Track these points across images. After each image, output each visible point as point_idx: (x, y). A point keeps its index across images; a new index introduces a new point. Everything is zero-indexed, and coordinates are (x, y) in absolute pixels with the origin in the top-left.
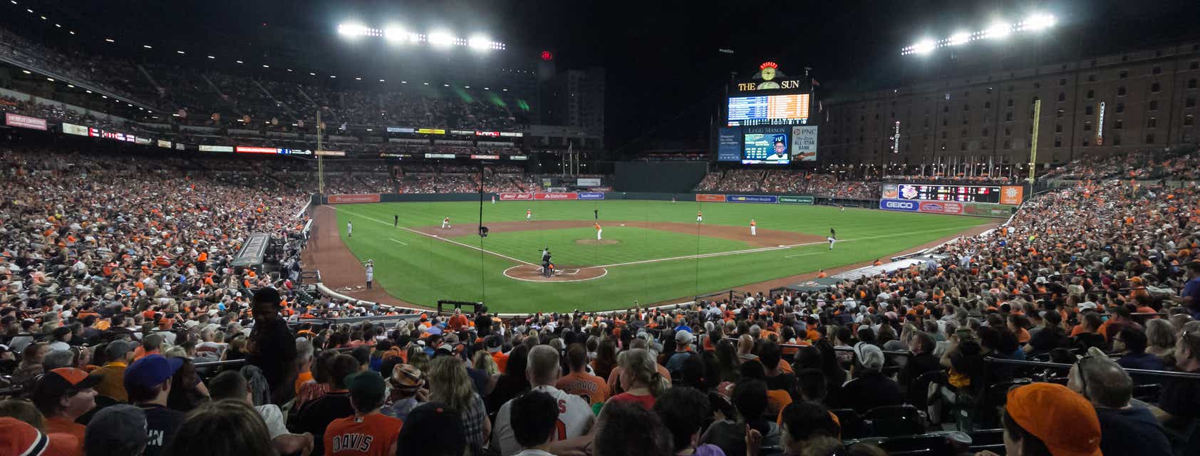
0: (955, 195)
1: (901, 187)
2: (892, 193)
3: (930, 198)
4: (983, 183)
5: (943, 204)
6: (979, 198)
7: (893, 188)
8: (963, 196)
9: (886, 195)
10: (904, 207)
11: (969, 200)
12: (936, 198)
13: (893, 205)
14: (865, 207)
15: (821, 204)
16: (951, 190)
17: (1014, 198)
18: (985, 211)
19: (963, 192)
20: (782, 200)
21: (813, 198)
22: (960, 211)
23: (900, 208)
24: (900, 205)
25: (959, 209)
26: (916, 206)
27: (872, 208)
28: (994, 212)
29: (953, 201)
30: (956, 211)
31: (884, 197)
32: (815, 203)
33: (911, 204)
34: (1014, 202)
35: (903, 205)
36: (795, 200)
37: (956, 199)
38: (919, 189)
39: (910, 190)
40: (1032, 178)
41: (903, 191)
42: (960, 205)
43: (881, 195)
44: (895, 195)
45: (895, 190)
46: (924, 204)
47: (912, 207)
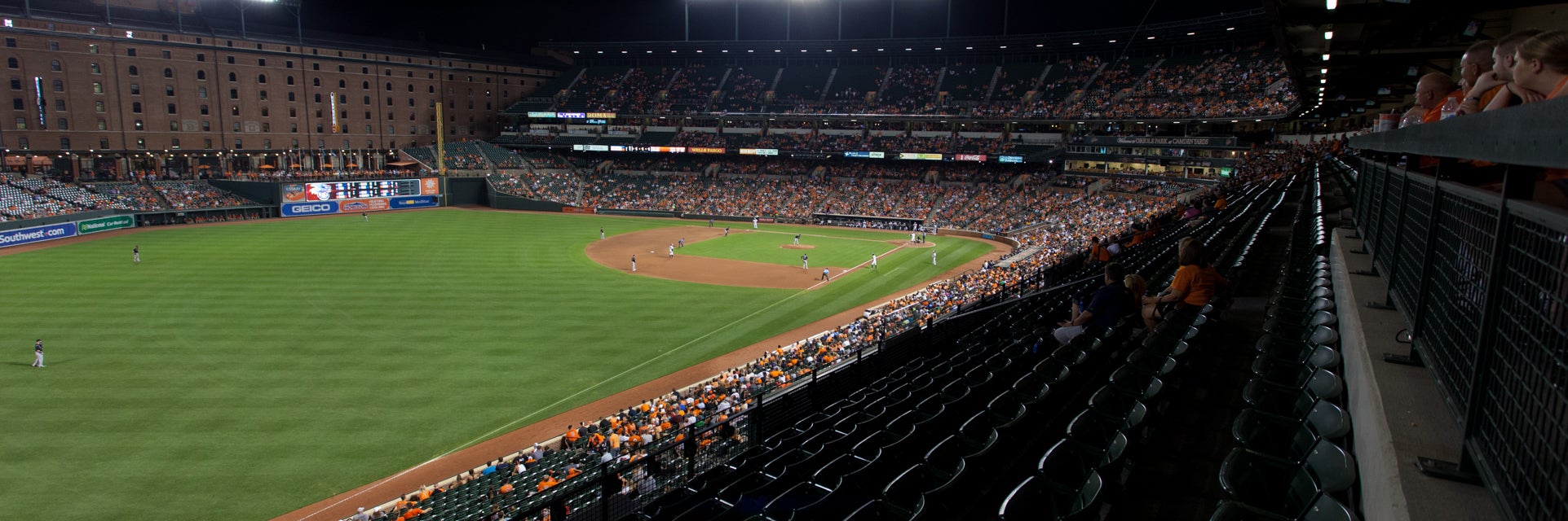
0: (380, 190)
1: (310, 187)
3: (349, 196)
5: (363, 201)
6: (403, 191)
7: (299, 189)
8: (387, 191)
9: (288, 198)
10: (318, 210)
11: (393, 194)
12: (357, 195)
13: (302, 209)
14: (253, 218)
15: (151, 225)
16: (373, 185)
17: (433, 188)
19: (387, 186)
20: (85, 227)
21: (132, 216)
22: (386, 207)
23: (313, 212)
24: (312, 208)
25: (385, 204)
26: (334, 208)
27: (268, 216)
29: (377, 197)
30: (381, 207)
31: (285, 201)
32: (140, 224)
33: (328, 206)
34: (433, 192)
35: (316, 208)
36: (103, 225)
37: (379, 194)
38: (334, 187)
39: (320, 189)
40: (442, 169)
41: (313, 191)
42: (385, 200)
43: (279, 201)
44: (299, 198)
45: (301, 190)
46: (344, 202)
47: (329, 209)
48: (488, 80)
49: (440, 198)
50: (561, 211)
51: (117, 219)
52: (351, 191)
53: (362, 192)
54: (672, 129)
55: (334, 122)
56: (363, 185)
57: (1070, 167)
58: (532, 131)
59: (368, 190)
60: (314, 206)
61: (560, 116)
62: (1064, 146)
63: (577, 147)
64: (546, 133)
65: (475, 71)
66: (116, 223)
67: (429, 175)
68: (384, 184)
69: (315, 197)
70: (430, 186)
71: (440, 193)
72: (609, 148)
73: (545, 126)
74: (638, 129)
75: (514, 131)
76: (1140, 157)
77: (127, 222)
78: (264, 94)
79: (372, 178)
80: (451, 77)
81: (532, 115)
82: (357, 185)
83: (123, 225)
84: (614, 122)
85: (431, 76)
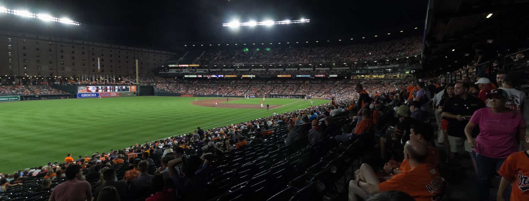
0: (115, 89)
1: (88, 88)
2: (84, 90)
3: (103, 91)
4: (124, 85)
5: (108, 93)
6: (124, 90)
7: (84, 88)
8: (117, 90)
10: (92, 96)
11: (119, 91)
12: (106, 91)
13: (85, 95)
14: (66, 98)
15: (27, 100)
16: (112, 88)
17: (134, 89)
18: (126, 94)
19: (117, 88)
21: (19, 96)
22: (117, 95)
23: (89, 97)
24: (89, 95)
25: (116, 94)
26: (97, 95)
27: (72, 98)
28: (129, 94)
31: (79, 92)
32: (22, 99)
33: (95, 94)
34: (134, 91)
36: (7, 99)
37: (114, 91)
38: (97, 88)
39: (92, 88)
40: (137, 83)
41: (90, 89)
42: (117, 93)
43: (77, 91)
44: (85, 91)
45: (85, 89)
46: (101, 93)
47: (95, 95)
48: (155, 55)
49: (137, 93)
50: (180, 96)
51: (13, 97)
52: (104, 89)
53: (108, 90)
54: (219, 70)
55: (99, 68)
56: (108, 87)
57: (353, 78)
58: (170, 71)
59: (110, 89)
60: (90, 94)
61: (180, 66)
62: (350, 71)
63: (186, 76)
64: (175, 72)
65: (151, 52)
66: (12, 99)
67: (132, 85)
68: (117, 87)
69: (90, 91)
70: (133, 88)
71: (137, 90)
72: (197, 76)
73: (175, 70)
74: (207, 70)
75: (164, 71)
76: (376, 73)
77: (17, 98)
78: (73, 58)
79: (112, 85)
80: (141, 54)
81: (170, 66)
82: (106, 87)
83: (15, 100)
84: (198, 68)
85: (134, 54)
